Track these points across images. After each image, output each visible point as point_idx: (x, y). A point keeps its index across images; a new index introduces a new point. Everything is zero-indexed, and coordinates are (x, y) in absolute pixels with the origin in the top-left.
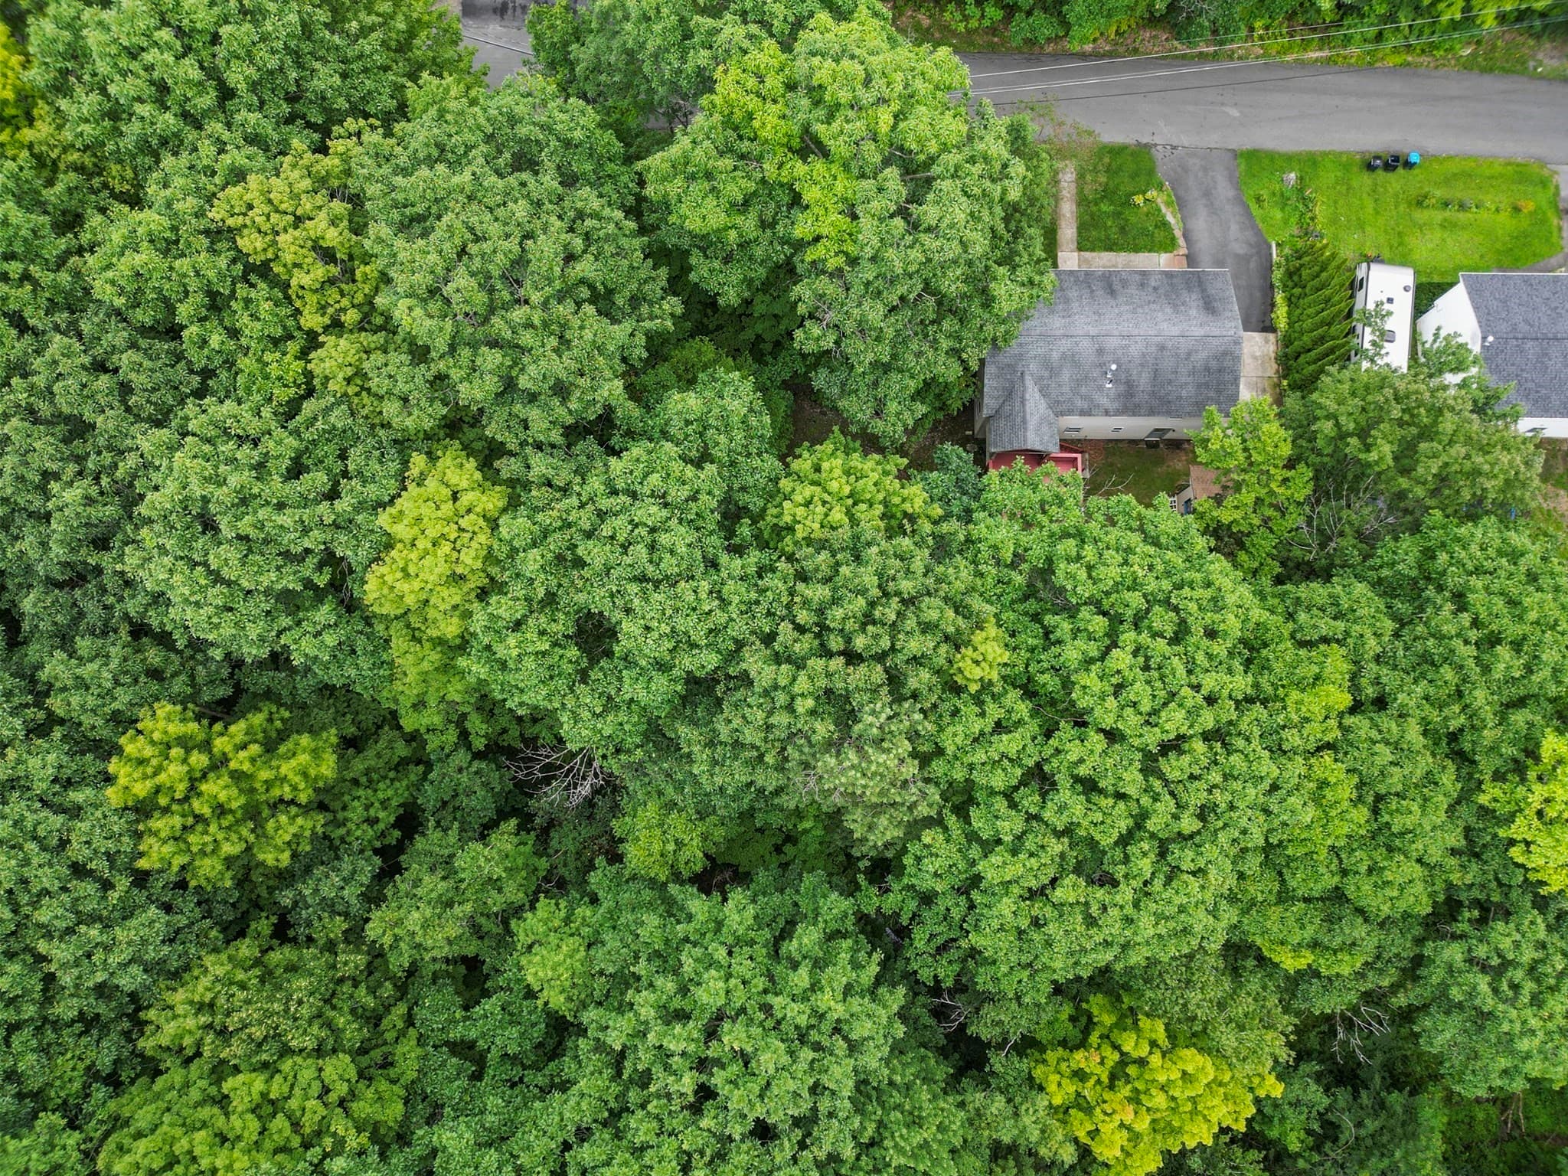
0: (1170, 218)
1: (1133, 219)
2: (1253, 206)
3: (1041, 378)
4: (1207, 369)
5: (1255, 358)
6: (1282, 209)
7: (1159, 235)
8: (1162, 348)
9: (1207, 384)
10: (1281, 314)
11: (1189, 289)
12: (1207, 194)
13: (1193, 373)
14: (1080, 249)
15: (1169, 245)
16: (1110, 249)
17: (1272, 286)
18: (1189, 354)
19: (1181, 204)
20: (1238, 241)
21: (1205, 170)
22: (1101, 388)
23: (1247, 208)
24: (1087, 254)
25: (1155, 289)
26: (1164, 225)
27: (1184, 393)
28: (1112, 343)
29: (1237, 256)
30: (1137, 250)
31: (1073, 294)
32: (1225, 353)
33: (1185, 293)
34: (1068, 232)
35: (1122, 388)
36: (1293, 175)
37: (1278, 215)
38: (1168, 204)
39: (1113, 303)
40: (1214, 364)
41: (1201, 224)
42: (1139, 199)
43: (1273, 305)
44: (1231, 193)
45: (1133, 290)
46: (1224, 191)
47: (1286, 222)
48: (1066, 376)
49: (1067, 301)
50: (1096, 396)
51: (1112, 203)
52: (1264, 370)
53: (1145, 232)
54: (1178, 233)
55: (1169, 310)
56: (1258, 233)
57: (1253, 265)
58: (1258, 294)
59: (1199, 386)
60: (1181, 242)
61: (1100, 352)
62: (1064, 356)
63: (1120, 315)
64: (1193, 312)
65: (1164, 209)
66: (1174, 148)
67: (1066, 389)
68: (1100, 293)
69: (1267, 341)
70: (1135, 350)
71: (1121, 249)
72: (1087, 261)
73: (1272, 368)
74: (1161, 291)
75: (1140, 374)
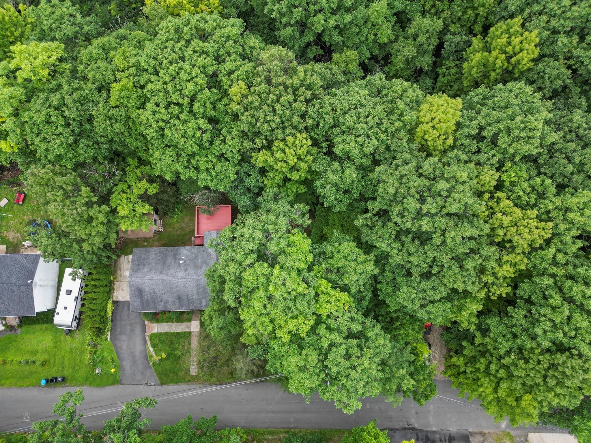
0: (151, 349)
1: (167, 348)
2: (116, 358)
3: (210, 259)
4: (144, 265)
5: (123, 290)
6: (103, 357)
7: (157, 341)
8: (161, 273)
9: (144, 260)
10: (110, 307)
11: (148, 301)
12: (134, 362)
13: (149, 264)
14: (190, 332)
15: (153, 337)
16: (177, 333)
17: (112, 321)
18: (150, 271)
19: (146, 357)
20: (124, 342)
21: (134, 374)
22: (186, 256)
23: (119, 357)
24: (187, 330)
25: (161, 301)
26: (154, 346)
27: (154, 256)
28: (180, 274)
29: (125, 334)
30: (167, 334)
32: (136, 271)
33: (150, 299)
34: (195, 343)
35: (178, 257)
36: (97, 372)
37: (105, 354)
38: (152, 356)
39: (179, 293)
40: (141, 267)
41: (138, 348)
42: (164, 355)
43: (112, 313)
44: (124, 363)
45: (171, 299)
46: (127, 364)
47: (103, 351)
48: (200, 261)
50: (189, 254)
51: (175, 355)
52: (119, 284)
53: (162, 342)
54: (149, 342)
55: (157, 290)
56: (115, 345)
57: (119, 330)
58: (118, 317)
59: (148, 259)
60: (147, 338)
61: (186, 270)
62: (201, 268)
63: (177, 287)
64: (147, 289)
65: (154, 353)
66: (147, 384)
67: (200, 256)
68: (185, 298)
69: (117, 297)
70: (172, 271)
71: (172, 333)
72: (188, 327)
73: (116, 285)
74: (159, 300)
75: (171, 262)
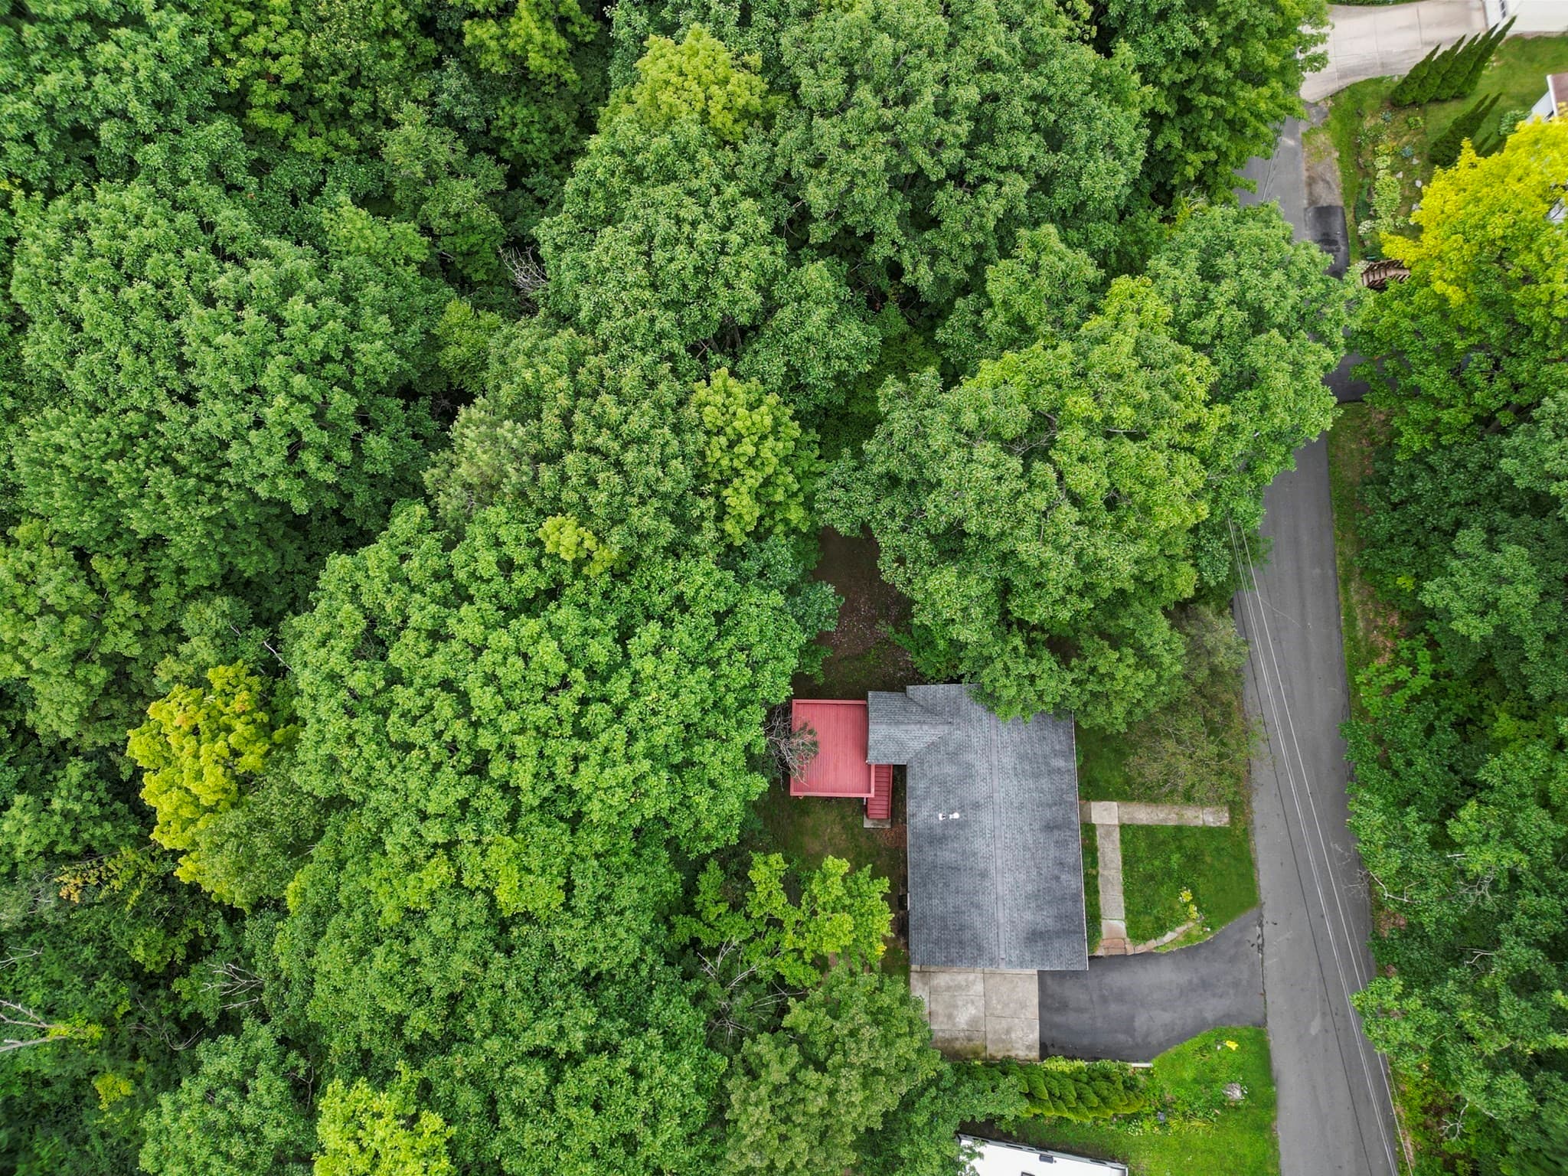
0: (1169, 936)
1: (1164, 890)
2: (1196, 1042)
3: (946, 744)
4: (962, 928)
5: (1008, 1032)
6: (1195, 1081)
7: (1147, 921)
8: (984, 875)
9: (945, 927)
10: (1060, 1065)
11: (1059, 918)
12: (1205, 985)
13: (958, 911)
14: (1123, 827)
15: (1136, 933)
16: (1124, 863)
17: (1097, 1059)
18: (978, 906)
19: (1190, 951)
20: (1153, 1021)
21: (1236, 984)
22: (938, 808)
23: (1193, 1034)
24: (1117, 835)
25: (1057, 878)
26: (1161, 929)
27: (935, 902)
28: (986, 819)
29: (1132, 1019)
30: (1128, 893)
31: (1045, 783)
32: (980, 948)
33: (1053, 911)
34: (1143, 815)
35: (939, 831)
36: (1238, 1094)
37: (1188, 1074)
38: (1187, 935)
39: (1036, 826)
40: (967, 935)
41: (1166, 975)
42: (1186, 896)
43: (1073, 1058)
44: (1209, 1016)
45: (1053, 852)
46: (1212, 1007)
47: (1180, 1083)
48: (950, 769)
49: (1036, 776)
50: (930, 803)
51: (1182, 867)
52: (993, 1042)
53: (1149, 904)
54: (1152, 944)
55: (1029, 888)
56: (1162, 1047)
57: (1121, 1037)
58: (1086, 1041)
59: (943, 919)
60: (1141, 948)
61: (976, 806)
62: (969, 766)
63: (1021, 831)
64: (1028, 916)
65: (1180, 929)
66: (1260, 948)
67: (936, 770)
68: (1048, 814)
69: (1029, 1048)
70: (979, 845)
71: (1126, 875)
72: (1108, 834)
73: (996, 1051)
74: (1054, 884)
75: (954, 851)
